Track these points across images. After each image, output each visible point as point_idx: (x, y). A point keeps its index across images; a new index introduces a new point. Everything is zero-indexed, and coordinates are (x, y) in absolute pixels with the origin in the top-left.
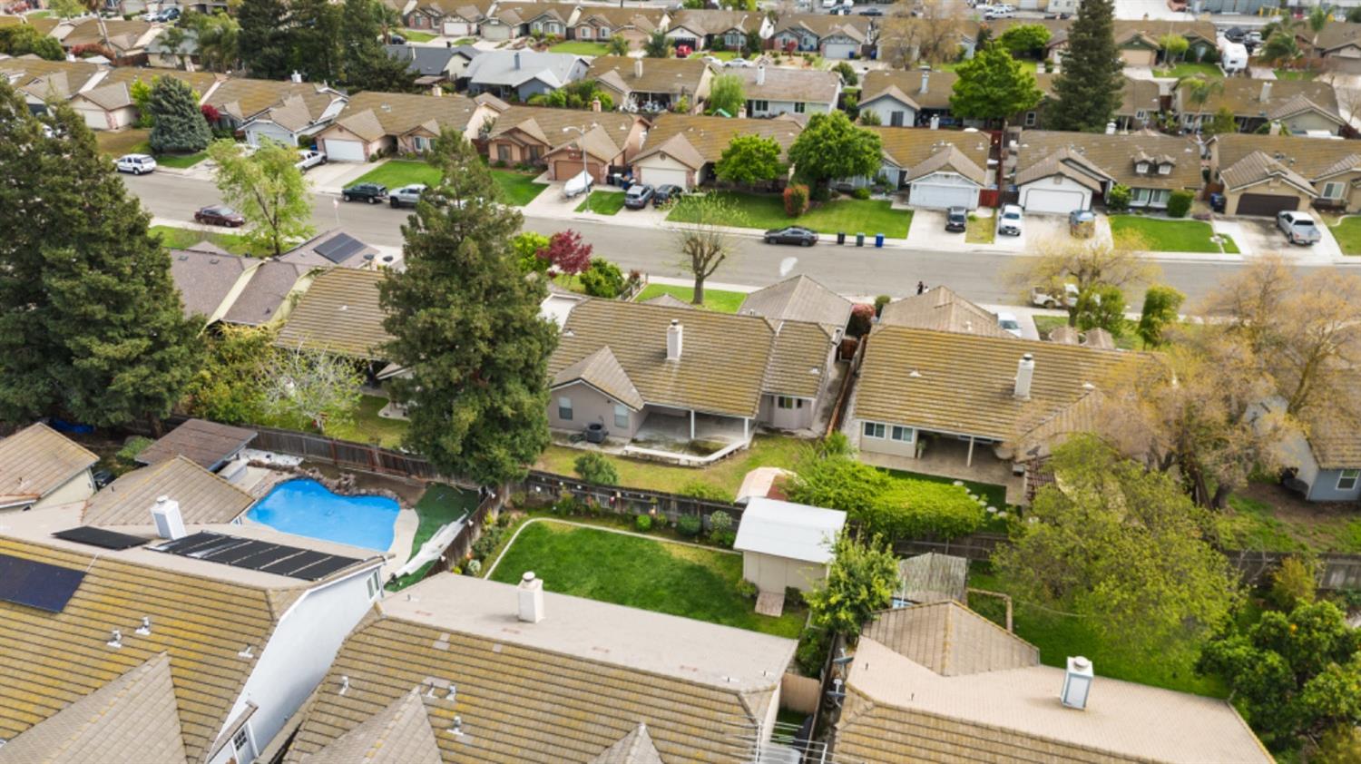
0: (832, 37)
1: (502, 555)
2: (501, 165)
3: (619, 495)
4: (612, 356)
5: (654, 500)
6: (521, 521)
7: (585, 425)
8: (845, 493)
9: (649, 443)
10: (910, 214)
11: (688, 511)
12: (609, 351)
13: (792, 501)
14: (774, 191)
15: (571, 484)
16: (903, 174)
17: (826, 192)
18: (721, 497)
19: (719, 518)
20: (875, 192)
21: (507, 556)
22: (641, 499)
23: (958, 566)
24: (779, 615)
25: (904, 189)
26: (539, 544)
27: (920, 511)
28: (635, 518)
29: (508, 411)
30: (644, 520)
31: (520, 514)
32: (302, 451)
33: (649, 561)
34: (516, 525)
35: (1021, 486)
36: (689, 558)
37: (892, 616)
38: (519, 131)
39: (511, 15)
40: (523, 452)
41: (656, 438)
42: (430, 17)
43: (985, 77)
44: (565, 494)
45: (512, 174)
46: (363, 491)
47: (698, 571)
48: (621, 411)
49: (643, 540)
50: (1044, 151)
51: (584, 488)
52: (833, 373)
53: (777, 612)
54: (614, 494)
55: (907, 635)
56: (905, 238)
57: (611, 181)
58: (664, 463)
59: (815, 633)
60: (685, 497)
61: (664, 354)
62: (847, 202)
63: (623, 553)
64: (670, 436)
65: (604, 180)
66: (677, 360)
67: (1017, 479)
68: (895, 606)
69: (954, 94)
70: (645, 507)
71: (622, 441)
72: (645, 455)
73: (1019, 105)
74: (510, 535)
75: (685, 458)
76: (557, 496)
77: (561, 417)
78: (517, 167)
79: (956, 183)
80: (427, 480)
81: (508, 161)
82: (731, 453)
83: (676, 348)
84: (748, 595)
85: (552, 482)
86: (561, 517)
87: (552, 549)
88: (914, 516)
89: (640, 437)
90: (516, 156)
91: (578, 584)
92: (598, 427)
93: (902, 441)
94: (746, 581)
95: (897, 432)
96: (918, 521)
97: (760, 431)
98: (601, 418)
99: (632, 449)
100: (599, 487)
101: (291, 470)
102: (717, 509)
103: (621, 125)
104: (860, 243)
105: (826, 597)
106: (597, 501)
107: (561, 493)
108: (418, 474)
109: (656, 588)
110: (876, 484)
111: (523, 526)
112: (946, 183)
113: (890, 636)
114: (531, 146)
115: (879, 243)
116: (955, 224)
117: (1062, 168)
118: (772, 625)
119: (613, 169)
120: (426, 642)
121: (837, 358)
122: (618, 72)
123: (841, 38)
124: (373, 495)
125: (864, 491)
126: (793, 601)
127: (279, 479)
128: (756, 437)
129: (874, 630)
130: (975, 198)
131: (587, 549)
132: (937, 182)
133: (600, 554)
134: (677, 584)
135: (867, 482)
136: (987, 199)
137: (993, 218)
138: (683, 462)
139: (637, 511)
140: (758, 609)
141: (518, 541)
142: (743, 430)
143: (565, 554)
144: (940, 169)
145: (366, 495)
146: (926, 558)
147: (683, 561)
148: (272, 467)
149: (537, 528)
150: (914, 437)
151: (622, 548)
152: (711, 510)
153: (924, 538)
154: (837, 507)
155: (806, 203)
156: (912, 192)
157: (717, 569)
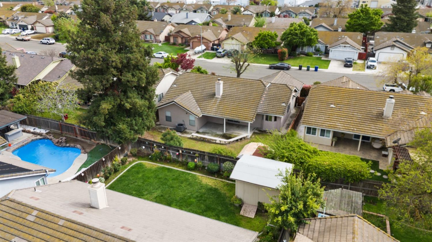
0: (301, 13)
1: (118, 177)
2: (174, 44)
3: (181, 152)
4: (191, 95)
5: (197, 155)
6: (133, 161)
7: (177, 124)
8: (294, 155)
9: (204, 133)
10: (330, 61)
11: (213, 162)
12: (190, 93)
13: (265, 158)
14: (274, 53)
15: (159, 145)
16: (326, 47)
17: (295, 53)
18: (229, 154)
19: (227, 165)
20: (315, 54)
21: (120, 177)
22: (191, 154)
23: (358, 197)
24: (253, 217)
25: (327, 53)
26: (138, 173)
27: (334, 166)
28: (187, 163)
29: (128, 106)
30: (191, 164)
31: (134, 159)
32: (48, 127)
33: (190, 184)
34: (130, 163)
35: (387, 161)
36: (210, 184)
37: (318, 222)
38: (181, 32)
39: (191, 7)
40: (136, 128)
41: (208, 132)
42: (164, 9)
43: (360, 17)
44: (156, 150)
45: (177, 47)
46: (68, 145)
47: (213, 191)
48: (192, 118)
49: (189, 174)
50: (386, 39)
51: (165, 148)
52: (293, 111)
53: (252, 215)
54: (178, 151)
55: (327, 235)
56: (327, 69)
57: (213, 49)
58: (209, 141)
59: (272, 229)
60: (212, 154)
61: (215, 95)
62: (303, 57)
63: (178, 179)
64: (214, 131)
65: (210, 48)
66: (220, 97)
67: (384, 158)
68: (320, 216)
69: (347, 24)
70: (193, 158)
71: (192, 132)
72: (201, 138)
73: (374, 27)
74: (125, 168)
75: (218, 140)
76: (153, 151)
77: (167, 120)
78: (180, 45)
79: (348, 49)
80: (98, 142)
81: (177, 43)
82: (241, 139)
83: (219, 92)
84: (237, 205)
85: (150, 144)
86: (153, 161)
87: (143, 175)
88: (332, 169)
89: (201, 131)
90: (180, 41)
91: (150, 193)
92: (182, 125)
93: (325, 137)
94: (237, 197)
95: (323, 132)
96: (333, 171)
97: (257, 131)
98: (183, 121)
99: (195, 135)
100: (171, 147)
101: (40, 134)
102: (227, 160)
103: (218, 30)
104: (308, 70)
105: (278, 207)
106: (172, 154)
107: (154, 149)
108: (94, 139)
109: (190, 198)
110: (310, 152)
111: (133, 164)
112: (345, 49)
113: (316, 235)
114: (185, 37)
115: (316, 69)
116: (348, 64)
117: (394, 43)
118: (248, 222)
119: (213, 45)
120: (24, 215)
121: (295, 106)
122: (222, 19)
123: (304, 13)
124: (72, 147)
125: (304, 154)
126: (261, 210)
127: (35, 138)
128: (254, 133)
129: (306, 230)
130: (356, 56)
131: (160, 176)
132: (341, 49)
133: (166, 179)
134: (201, 196)
135: (306, 150)
136: (361, 57)
137: (364, 63)
138: (218, 142)
139: (189, 160)
140: (242, 213)
141: (128, 171)
142: (248, 130)
143: (149, 178)
144: (342, 44)
145: (69, 147)
146: (339, 191)
147: (207, 185)
148: (34, 133)
149: (141, 165)
150: (331, 135)
151: (178, 177)
152: (224, 161)
153: (336, 182)
154: (289, 161)
155: (287, 55)
156: (330, 53)
157: (224, 190)
